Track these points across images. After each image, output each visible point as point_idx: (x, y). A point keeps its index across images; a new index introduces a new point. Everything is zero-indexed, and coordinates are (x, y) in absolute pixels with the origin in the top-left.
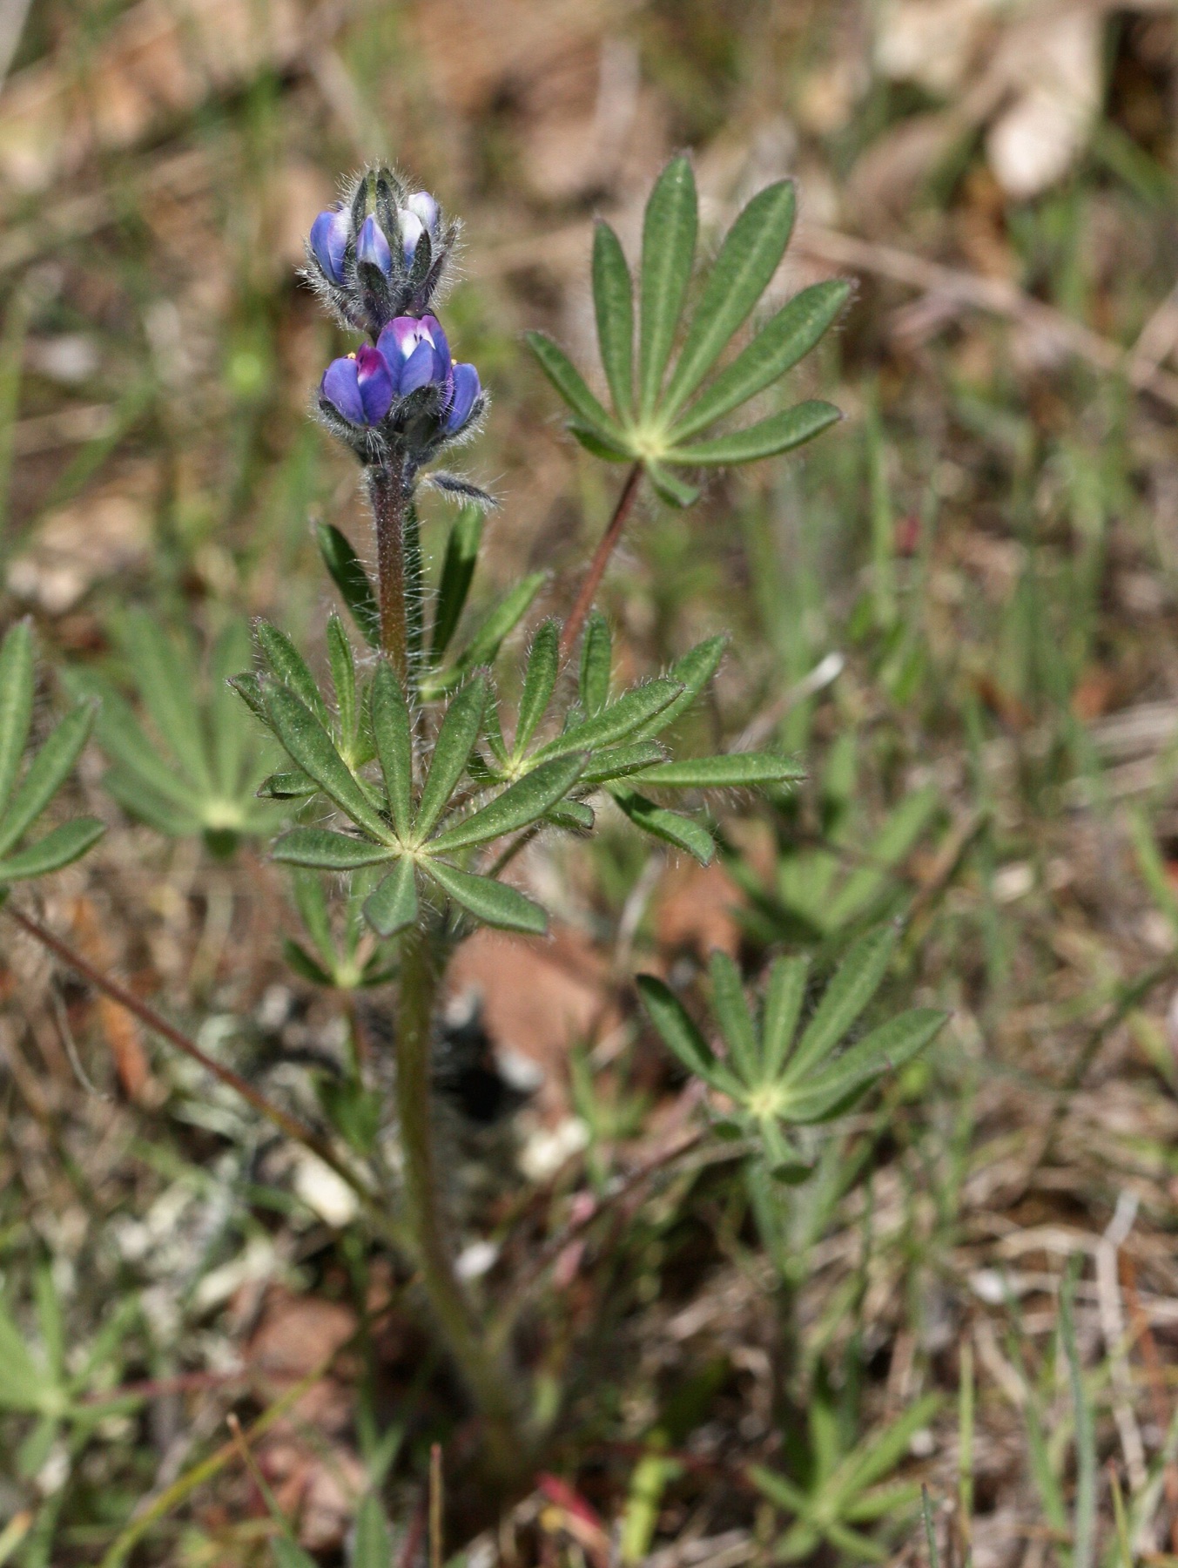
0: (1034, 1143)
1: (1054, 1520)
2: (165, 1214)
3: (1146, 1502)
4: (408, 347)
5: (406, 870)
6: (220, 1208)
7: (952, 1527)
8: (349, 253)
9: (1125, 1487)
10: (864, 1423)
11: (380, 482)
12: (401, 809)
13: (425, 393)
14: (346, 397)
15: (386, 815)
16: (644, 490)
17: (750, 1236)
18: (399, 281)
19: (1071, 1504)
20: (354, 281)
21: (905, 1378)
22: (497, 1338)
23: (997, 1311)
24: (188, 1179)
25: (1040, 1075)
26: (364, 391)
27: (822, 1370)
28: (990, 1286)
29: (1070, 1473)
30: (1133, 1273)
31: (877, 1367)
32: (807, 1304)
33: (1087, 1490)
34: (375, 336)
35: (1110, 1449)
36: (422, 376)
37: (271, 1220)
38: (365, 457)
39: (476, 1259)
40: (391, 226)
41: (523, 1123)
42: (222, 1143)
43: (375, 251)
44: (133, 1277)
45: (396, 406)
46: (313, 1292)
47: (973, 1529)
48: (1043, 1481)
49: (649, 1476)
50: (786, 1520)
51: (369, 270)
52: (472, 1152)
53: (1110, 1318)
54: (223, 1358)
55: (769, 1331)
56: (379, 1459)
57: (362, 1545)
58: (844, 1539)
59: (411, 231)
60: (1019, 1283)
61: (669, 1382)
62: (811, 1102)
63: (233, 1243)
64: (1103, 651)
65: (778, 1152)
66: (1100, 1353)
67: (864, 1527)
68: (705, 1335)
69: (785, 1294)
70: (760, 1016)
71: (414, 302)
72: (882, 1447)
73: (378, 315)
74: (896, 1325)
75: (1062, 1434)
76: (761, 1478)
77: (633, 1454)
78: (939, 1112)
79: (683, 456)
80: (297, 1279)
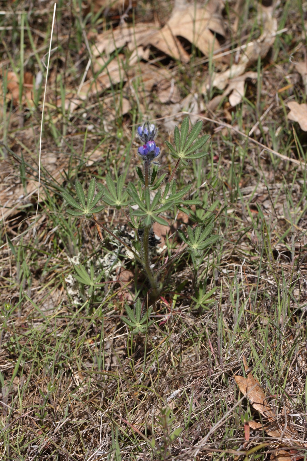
0: (231, 251)
1: (233, 304)
2: (106, 257)
3: (246, 303)
4: (150, 145)
5: (149, 216)
6: (114, 257)
7: (219, 305)
8: (143, 132)
9: (243, 300)
10: (207, 290)
11: (146, 163)
12: (148, 207)
13: (153, 152)
14: (142, 151)
15: (146, 208)
16: (180, 162)
17: (190, 262)
18: (149, 136)
19: (236, 303)
20: (143, 136)
21: (212, 284)
22: (155, 277)
23: (226, 275)
24: (109, 252)
25: (233, 241)
26: (144, 151)
27: (201, 282)
28: (225, 271)
29: (236, 298)
30: (245, 269)
31: (208, 282)
32: (199, 273)
33: (238, 301)
34: (146, 143)
35: (241, 295)
36: (152, 149)
37: (121, 258)
38: (144, 159)
39: (152, 266)
40: (149, 129)
41: (158, 246)
42: (115, 247)
43: (146, 133)
44: (102, 267)
45: (148, 153)
46: (127, 269)
47: (222, 306)
48: (232, 299)
49: (175, 297)
50: (195, 304)
51: (146, 135)
52: (151, 249)
53: (242, 276)
54: (114, 278)
55: (193, 276)
56: (137, 294)
57: (137, 306)
58: (203, 306)
59: (151, 130)
60: (229, 271)
61: (178, 283)
62: (201, 247)
63: (116, 262)
64: (243, 176)
65: (196, 254)
66: (240, 280)
67: (205, 305)
68: (183, 277)
69: (195, 271)
70: (194, 235)
71: (151, 139)
72: (209, 293)
73: (146, 141)
74: (211, 276)
75: (234, 292)
76: (192, 297)
77: (173, 294)
78: (218, 246)
79: (186, 157)
80: (125, 267)
